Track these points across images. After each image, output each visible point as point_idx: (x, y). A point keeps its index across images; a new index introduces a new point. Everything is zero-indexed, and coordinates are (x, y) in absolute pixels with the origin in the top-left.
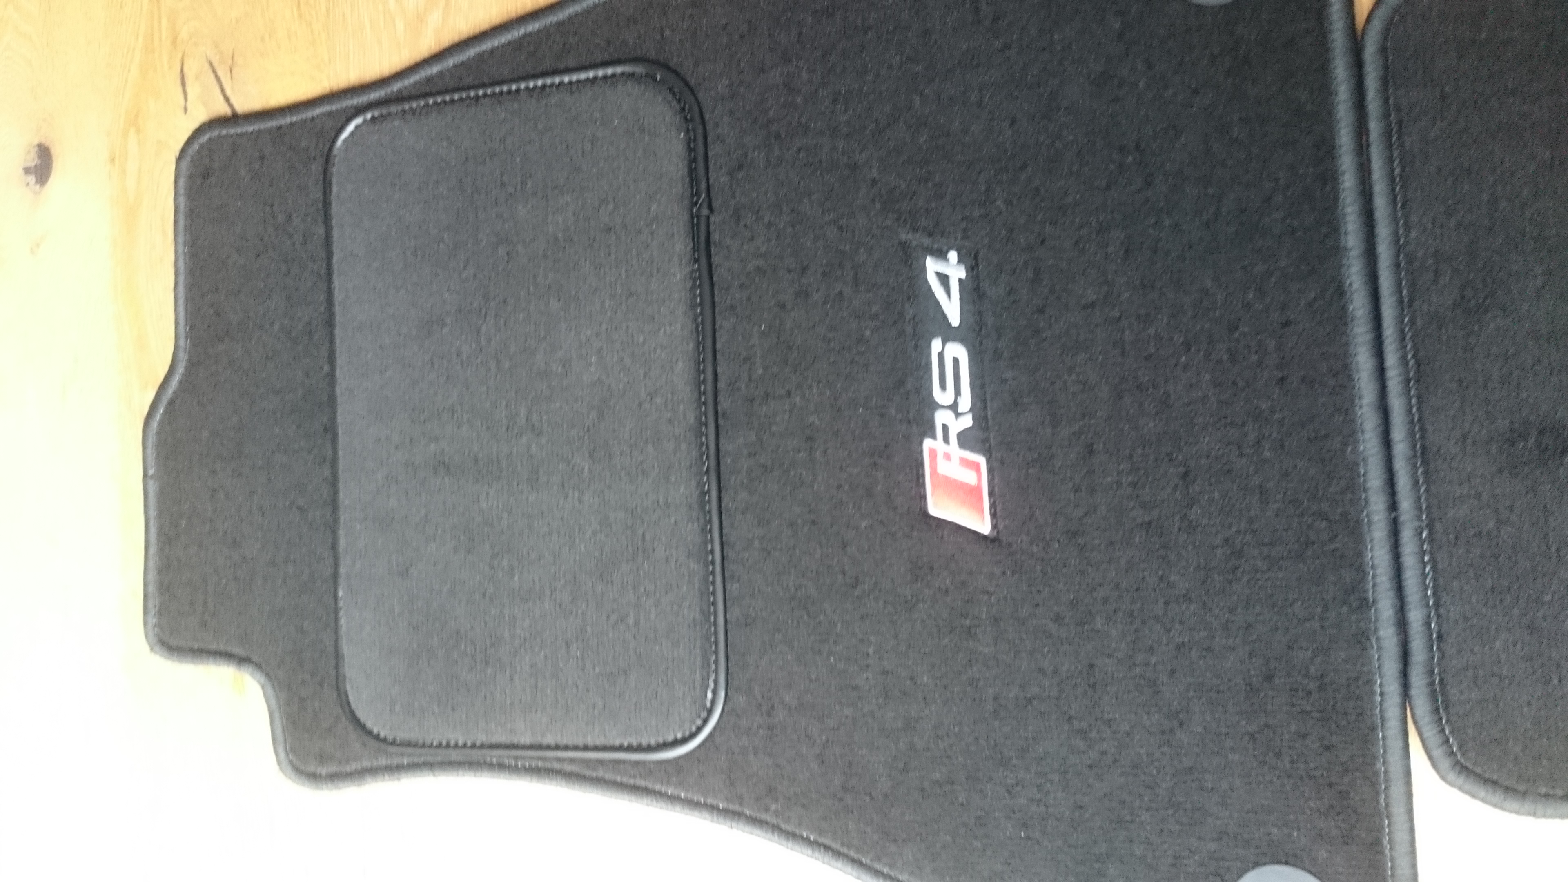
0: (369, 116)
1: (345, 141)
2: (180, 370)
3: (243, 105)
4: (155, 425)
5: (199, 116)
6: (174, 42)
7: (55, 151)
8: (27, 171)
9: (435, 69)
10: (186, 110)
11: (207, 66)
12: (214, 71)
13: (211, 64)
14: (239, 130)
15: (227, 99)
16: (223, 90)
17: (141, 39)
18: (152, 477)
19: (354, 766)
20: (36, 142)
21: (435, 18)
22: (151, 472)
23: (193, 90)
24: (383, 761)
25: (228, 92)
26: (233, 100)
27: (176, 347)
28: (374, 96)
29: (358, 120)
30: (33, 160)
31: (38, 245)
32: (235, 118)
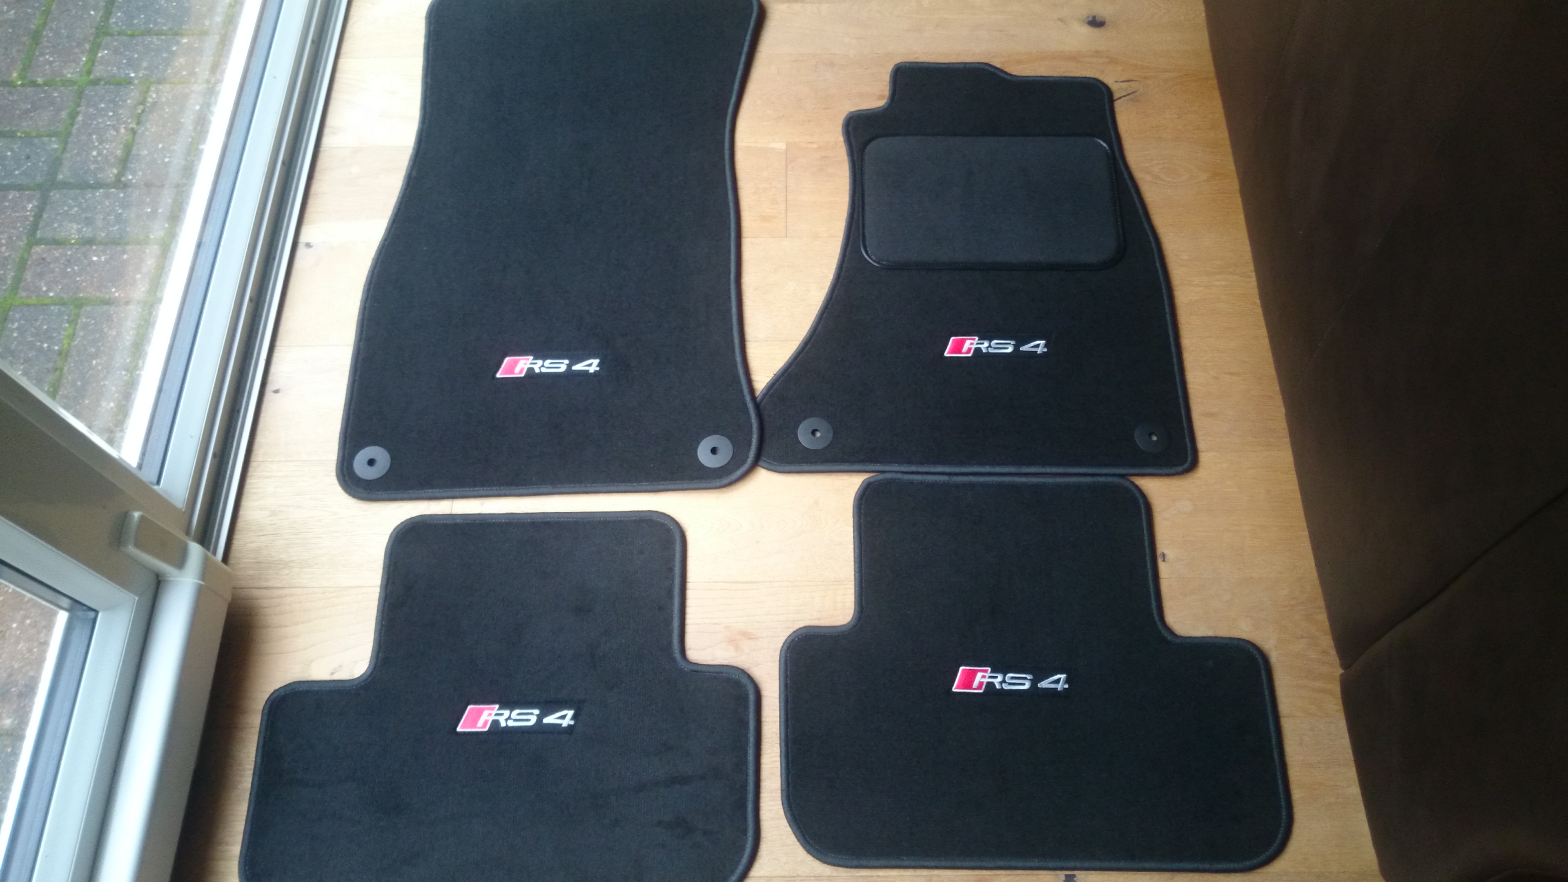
0: (1109, 152)
1: (1099, 143)
2: (1006, 77)
3: (1118, 105)
4: (987, 67)
5: (1114, 87)
6: (1145, 78)
7: (1102, 29)
8: (1094, 17)
9: (1126, 176)
10: (1117, 82)
11: (1134, 90)
12: (1132, 93)
13: (1135, 92)
14: (1106, 102)
15: (1120, 98)
16: (1124, 96)
17: (1147, 64)
18: (965, 66)
19: (853, 140)
20: (1107, 21)
21: (1148, 178)
22: (967, 65)
23: (1124, 85)
24: (855, 150)
25: (1123, 99)
26: (1119, 100)
27: (1018, 76)
28: (1117, 154)
29: (1107, 148)
30: (1098, 19)
31: (1062, 21)
32: (1111, 100)
